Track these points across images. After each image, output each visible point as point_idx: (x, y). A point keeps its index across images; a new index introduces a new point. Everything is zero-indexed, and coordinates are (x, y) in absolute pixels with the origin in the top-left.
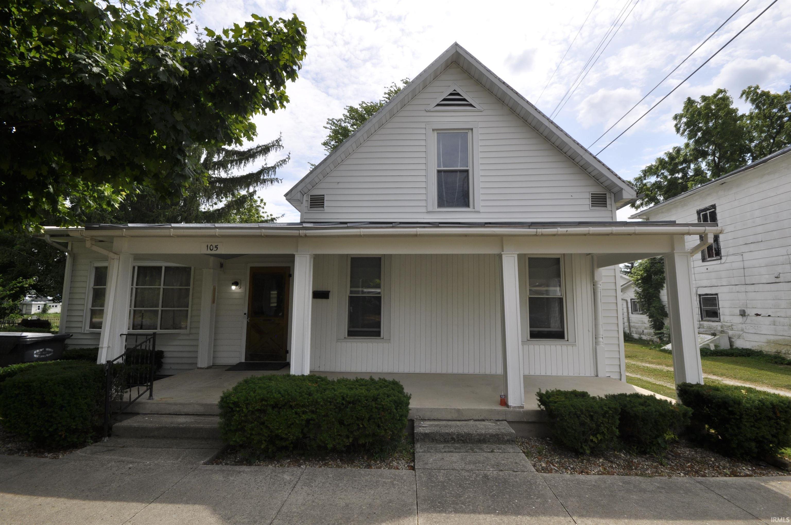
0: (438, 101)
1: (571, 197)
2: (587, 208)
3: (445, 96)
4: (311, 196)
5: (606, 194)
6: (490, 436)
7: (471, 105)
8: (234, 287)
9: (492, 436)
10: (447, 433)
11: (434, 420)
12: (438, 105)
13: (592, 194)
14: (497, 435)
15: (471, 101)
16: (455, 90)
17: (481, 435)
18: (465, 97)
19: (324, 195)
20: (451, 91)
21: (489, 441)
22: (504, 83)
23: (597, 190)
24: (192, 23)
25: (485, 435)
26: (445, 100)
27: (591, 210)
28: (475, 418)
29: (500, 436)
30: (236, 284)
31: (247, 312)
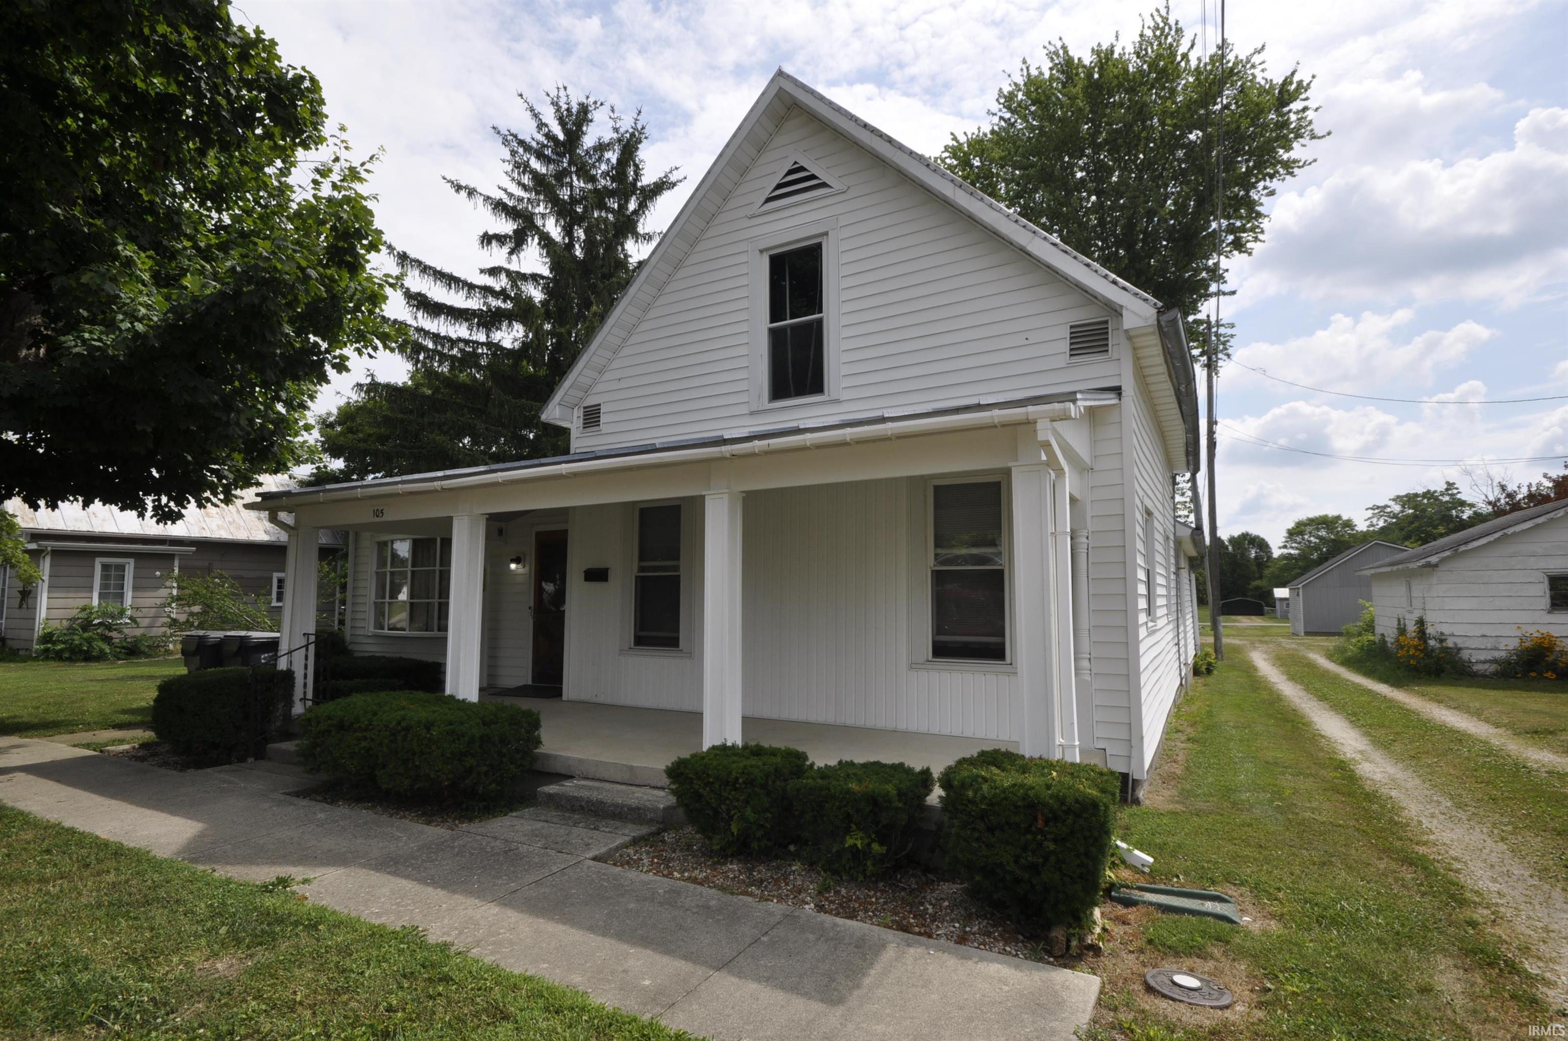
0: (766, 194)
1: (1027, 342)
2: (1064, 359)
3: (777, 180)
4: (585, 408)
5: (1106, 322)
6: (629, 809)
7: (824, 185)
8: (513, 566)
9: (631, 809)
10: (575, 797)
11: (593, 779)
12: (768, 200)
13: (1071, 327)
14: (638, 809)
15: (824, 177)
16: (796, 163)
17: (616, 806)
18: (814, 170)
19: (599, 405)
20: (788, 166)
21: (626, 818)
22: (865, 126)
23: (1085, 315)
24: (602, 104)
25: (623, 806)
26: (779, 186)
27: (1069, 366)
28: (653, 784)
29: (641, 811)
30: (517, 561)
31: (532, 605)
